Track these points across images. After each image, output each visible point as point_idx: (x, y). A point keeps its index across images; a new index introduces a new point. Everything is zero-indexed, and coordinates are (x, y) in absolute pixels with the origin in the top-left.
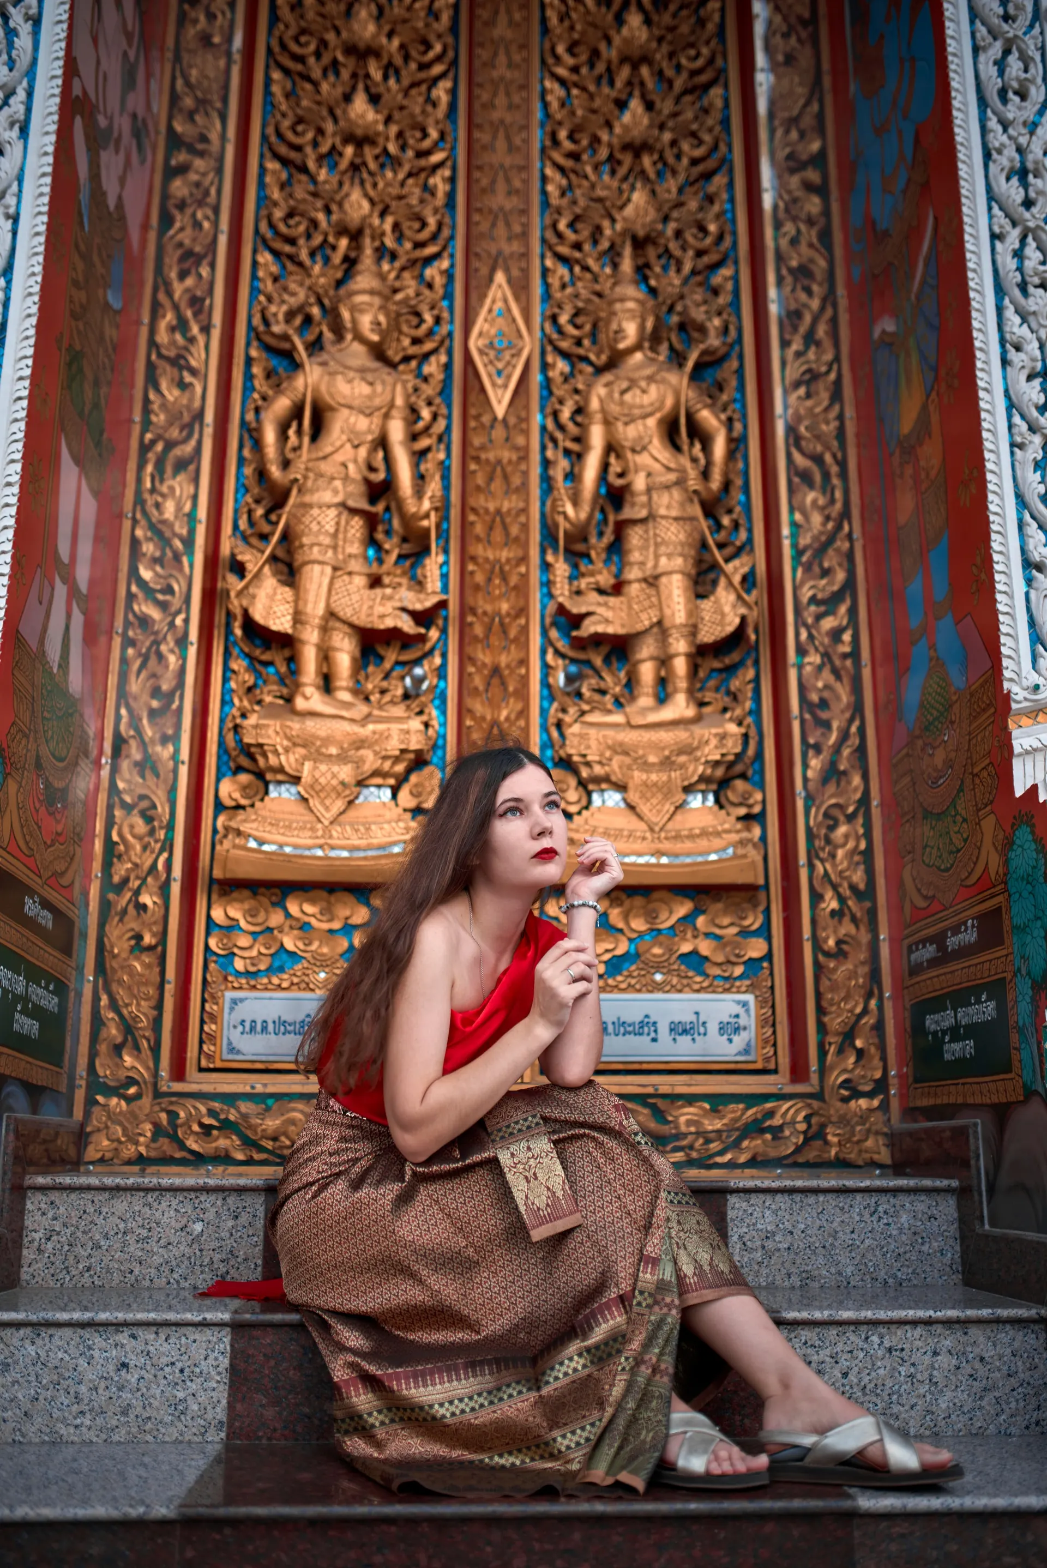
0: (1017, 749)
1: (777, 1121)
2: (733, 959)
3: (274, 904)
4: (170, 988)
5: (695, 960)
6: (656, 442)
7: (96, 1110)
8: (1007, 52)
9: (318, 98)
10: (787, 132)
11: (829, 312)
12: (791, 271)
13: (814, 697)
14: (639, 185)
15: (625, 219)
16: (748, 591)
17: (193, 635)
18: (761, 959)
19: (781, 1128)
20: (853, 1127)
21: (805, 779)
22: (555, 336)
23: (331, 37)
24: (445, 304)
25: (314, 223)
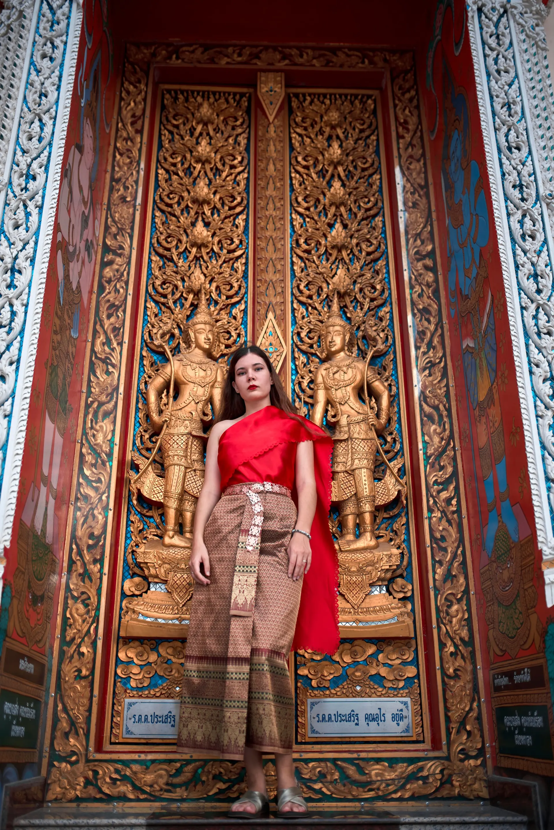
0: (547, 581)
1: (425, 773)
2: (399, 678)
3: (152, 649)
4: (95, 700)
5: (378, 679)
6: (352, 398)
7: (54, 770)
8: (524, 216)
9: (179, 224)
10: (415, 240)
11: (439, 331)
12: (419, 310)
13: (438, 535)
14: (340, 266)
15: (334, 283)
16: (402, 479)
17: (111, 505)
18: (414, 677)
19: (427, 777)
20: (467, 777)
21: (435, 580)
22: (299, 343)
23: (185, 194)
24: (243, 326)
25: (176, 287)
